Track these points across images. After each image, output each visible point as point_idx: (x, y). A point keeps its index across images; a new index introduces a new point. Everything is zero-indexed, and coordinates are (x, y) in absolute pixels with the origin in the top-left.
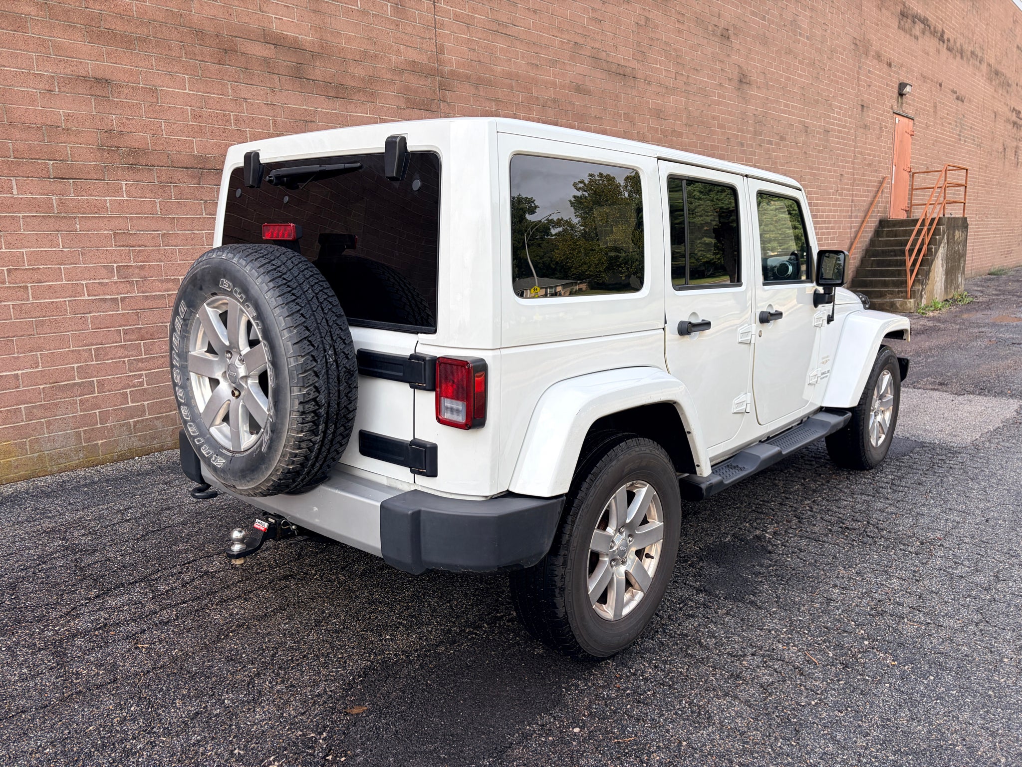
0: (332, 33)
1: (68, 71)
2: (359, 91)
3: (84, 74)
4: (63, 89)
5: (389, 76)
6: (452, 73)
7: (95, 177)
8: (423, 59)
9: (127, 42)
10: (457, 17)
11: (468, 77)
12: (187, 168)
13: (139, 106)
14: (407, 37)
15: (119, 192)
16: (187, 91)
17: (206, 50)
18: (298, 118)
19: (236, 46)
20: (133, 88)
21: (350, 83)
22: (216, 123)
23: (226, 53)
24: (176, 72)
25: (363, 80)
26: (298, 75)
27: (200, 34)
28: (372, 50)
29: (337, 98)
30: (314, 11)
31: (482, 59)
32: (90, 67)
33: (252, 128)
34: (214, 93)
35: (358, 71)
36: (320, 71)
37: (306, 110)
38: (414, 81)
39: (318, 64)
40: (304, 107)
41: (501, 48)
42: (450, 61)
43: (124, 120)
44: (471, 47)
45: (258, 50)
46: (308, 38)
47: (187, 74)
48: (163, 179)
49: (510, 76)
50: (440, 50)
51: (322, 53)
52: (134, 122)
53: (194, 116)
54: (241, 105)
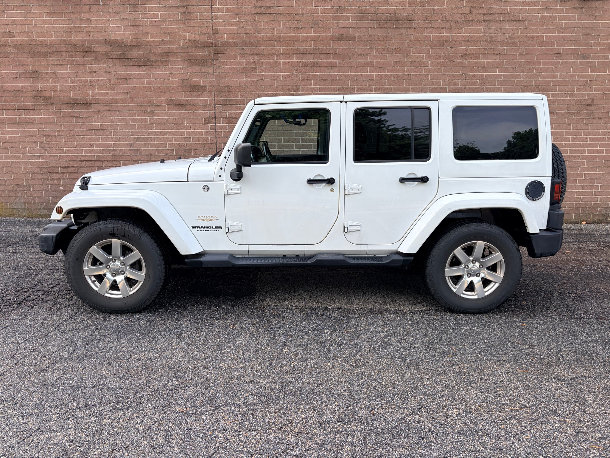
0: (143, 34)
1: (23, 70)
2: (158, 61)
3: (28, 70)
4: (21, 77)
5: (178, 51)
6: (224, 44)
7: (31, 109)
8: (203, 38)
9: (45, 55)
10: (228, 11)
11: (236, 44)
12: (68, 103)
13: (49, 80)
14: (191, 28)
15: (40, 114)
16: (69, 71)
17: (77, 53)
18: (122, 77)
19: (91, 49)
20: (47, 73)
21: (152, 57)
22: (81, 83)
23: (86, 53)
24: (64, 64)
25: (161, 55)
26: (123, 58)
27: (75, 47)
28: (167, 39)
29: (145, 66)
30: (133, 26)
31: (248, 31)
32: (30, 67)
33: (98, 84)
34: (80, 71)
35: (159, 51)
36: (135, 54)
37: (126, 73)
38: (195, 52)
39: (134, 51)
40: (126, 72)
41: (265, 23)
42: (223, 37)
43: (43, 86)
44: (239, 26)
45: (102, 49)
46: (129, 39)
47: (69, 64)
48: (57, 108)
49: (272, 38)
50: (215, 31)
51: (137, 44)
52: (47, 86)
53: (72, 82)
54: (93, 75)
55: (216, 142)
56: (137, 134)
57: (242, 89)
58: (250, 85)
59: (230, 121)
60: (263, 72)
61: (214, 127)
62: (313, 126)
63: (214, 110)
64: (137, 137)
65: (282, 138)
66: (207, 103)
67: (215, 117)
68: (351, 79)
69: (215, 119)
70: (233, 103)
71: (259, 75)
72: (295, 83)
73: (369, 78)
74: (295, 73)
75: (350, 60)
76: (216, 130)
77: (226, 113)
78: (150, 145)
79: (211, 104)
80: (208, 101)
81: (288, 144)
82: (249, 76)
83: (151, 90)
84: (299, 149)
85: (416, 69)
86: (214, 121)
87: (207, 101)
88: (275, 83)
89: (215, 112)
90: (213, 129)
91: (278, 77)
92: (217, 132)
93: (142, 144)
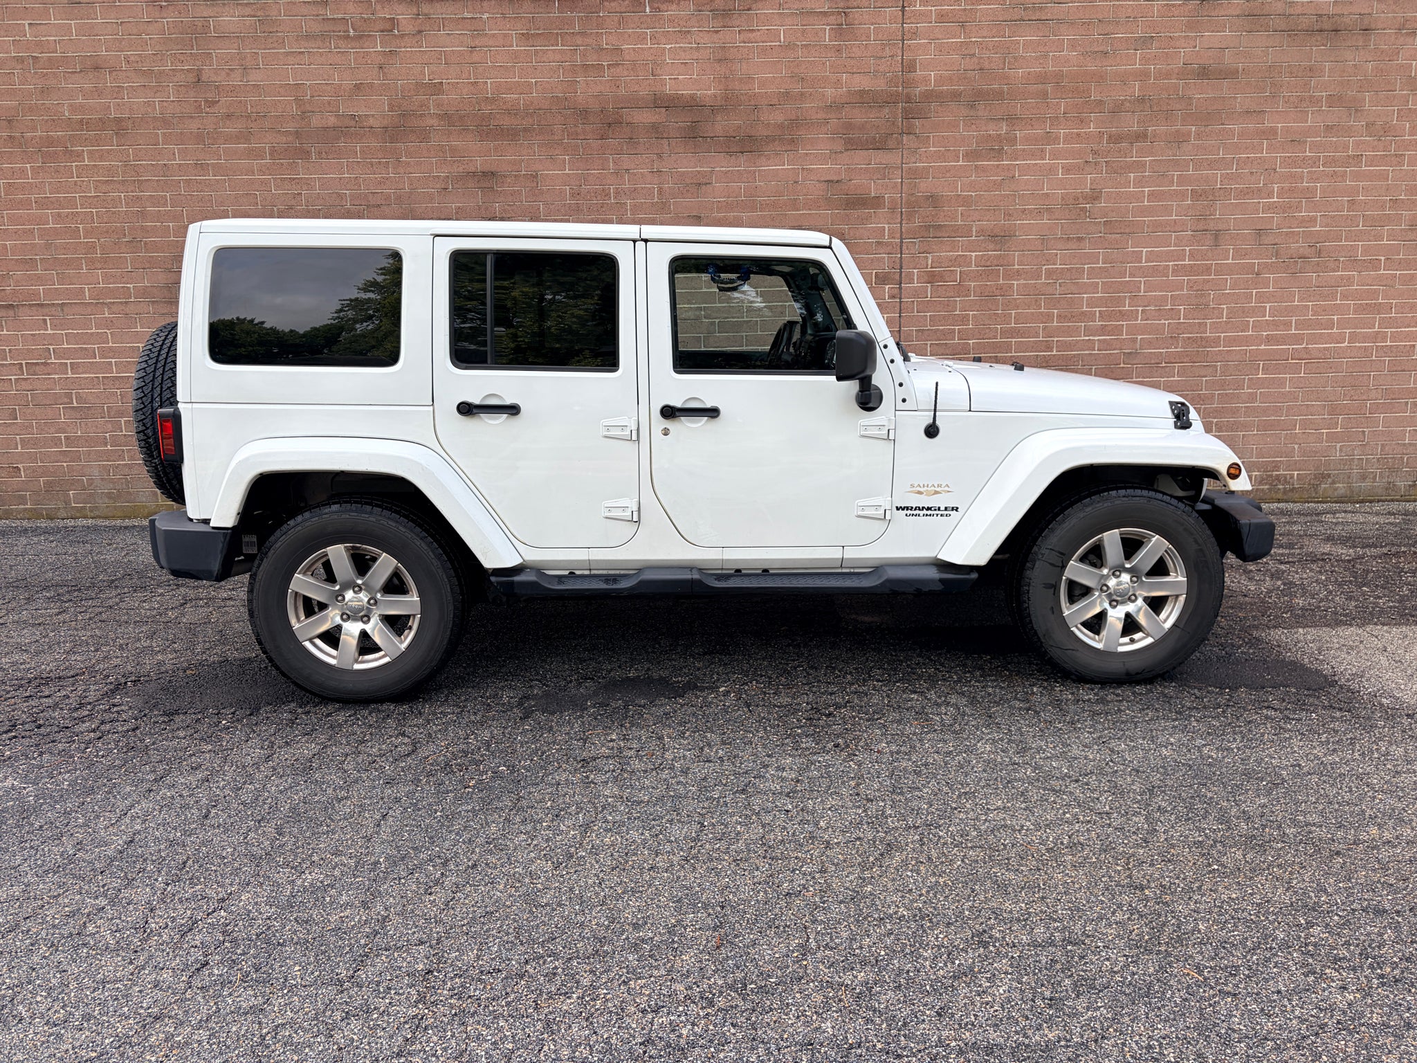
0: (741, 79)
1: (461, 169)
2: (774, 140)
3: (474, 170)
4: (455, 186)
5: (821, 115)
6: (929, 96)
8: (880, 85)
9: (512, 134)
10: (942, 17)
11: (956, 96)
13: (520, 192)
14: (853, 62)
16: (567, 171)
17: (588, 128)
18: (688, 181)
19: (621, 117)
20: (516, 176)
21: (762, 132)
22: (594, 199)
23: (609, 127)
24: (557, 155)
25: (781, 126)
26: (694, 136)
27: (584, 113)
28: (797, 88)
29: (742, 153)
30: (720, 61)
31: (986, 65)
32: (479, 163)
33: (634, 199)
34: (594, 170)
35: (778, 117)
36: (721, 126)
37: (699, 172)
38: (858, 116)
39: (719, 118)
40: (698, 169)
41: (1026, 43)
42: (926, 80)
43: (506, 207)
44: (966, 52)
45: (646, 117)
46: (708, 91)
47: (568, 155)
49: (1042, 79)
50: (909, 67)
51: (728, 103)
52: (514, 207)
53: (572, 195)
54: (622, 177)
55: (900, 327)
56: (718, 315)
57: (966, 201)
58: (985, 191)
59: (935, 276)
60: (1016, 159)
61: (896, 291)
62: (1127, 282)
63: (899, 251)
64: (717, 321)
65: (1056, 311)
66: (884, 235)
67: (901, 268)
68: (1224, 170)
69: (901, 273)
70: (944, 235)
71: (1009, 168)
72: (1091, 184)
73: (1266, 167)
74: (1091, 160)
75: (1223, 124)
76: (900, 298)
77: (927, 257)
78: (747, 340)
79: (893, 238)
80: (886, 232)
81: (1069, 326)
82: (984, 169)
83: (754, 209)
84: (1094, 336)
85: (1376, 143)
86: (897, 277)
87: (884, 230)
88: (1043, 184)
89: (901, 257)
90: (894, 297)
91: (1052, 170)
92: (902, 304)
93: (728, 338)
